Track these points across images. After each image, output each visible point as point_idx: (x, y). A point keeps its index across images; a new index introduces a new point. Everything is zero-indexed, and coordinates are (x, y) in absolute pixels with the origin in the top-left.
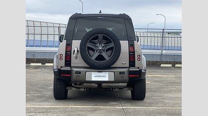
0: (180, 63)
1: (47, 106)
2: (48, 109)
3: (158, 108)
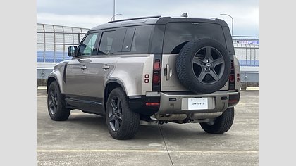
0: (257, 85)
1: (58, 151)
2: (59, 154)
3: (218, 152)
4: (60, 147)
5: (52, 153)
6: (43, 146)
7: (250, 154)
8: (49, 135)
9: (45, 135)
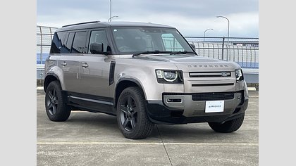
4: (62, 140)
5: (56, 145)
6: (46, 140)
7: (240, 146)
8: (51, 130)
9: (47, 130)
